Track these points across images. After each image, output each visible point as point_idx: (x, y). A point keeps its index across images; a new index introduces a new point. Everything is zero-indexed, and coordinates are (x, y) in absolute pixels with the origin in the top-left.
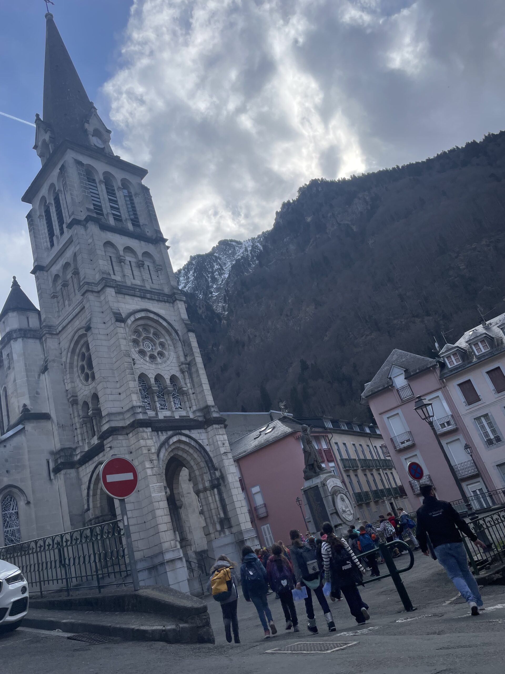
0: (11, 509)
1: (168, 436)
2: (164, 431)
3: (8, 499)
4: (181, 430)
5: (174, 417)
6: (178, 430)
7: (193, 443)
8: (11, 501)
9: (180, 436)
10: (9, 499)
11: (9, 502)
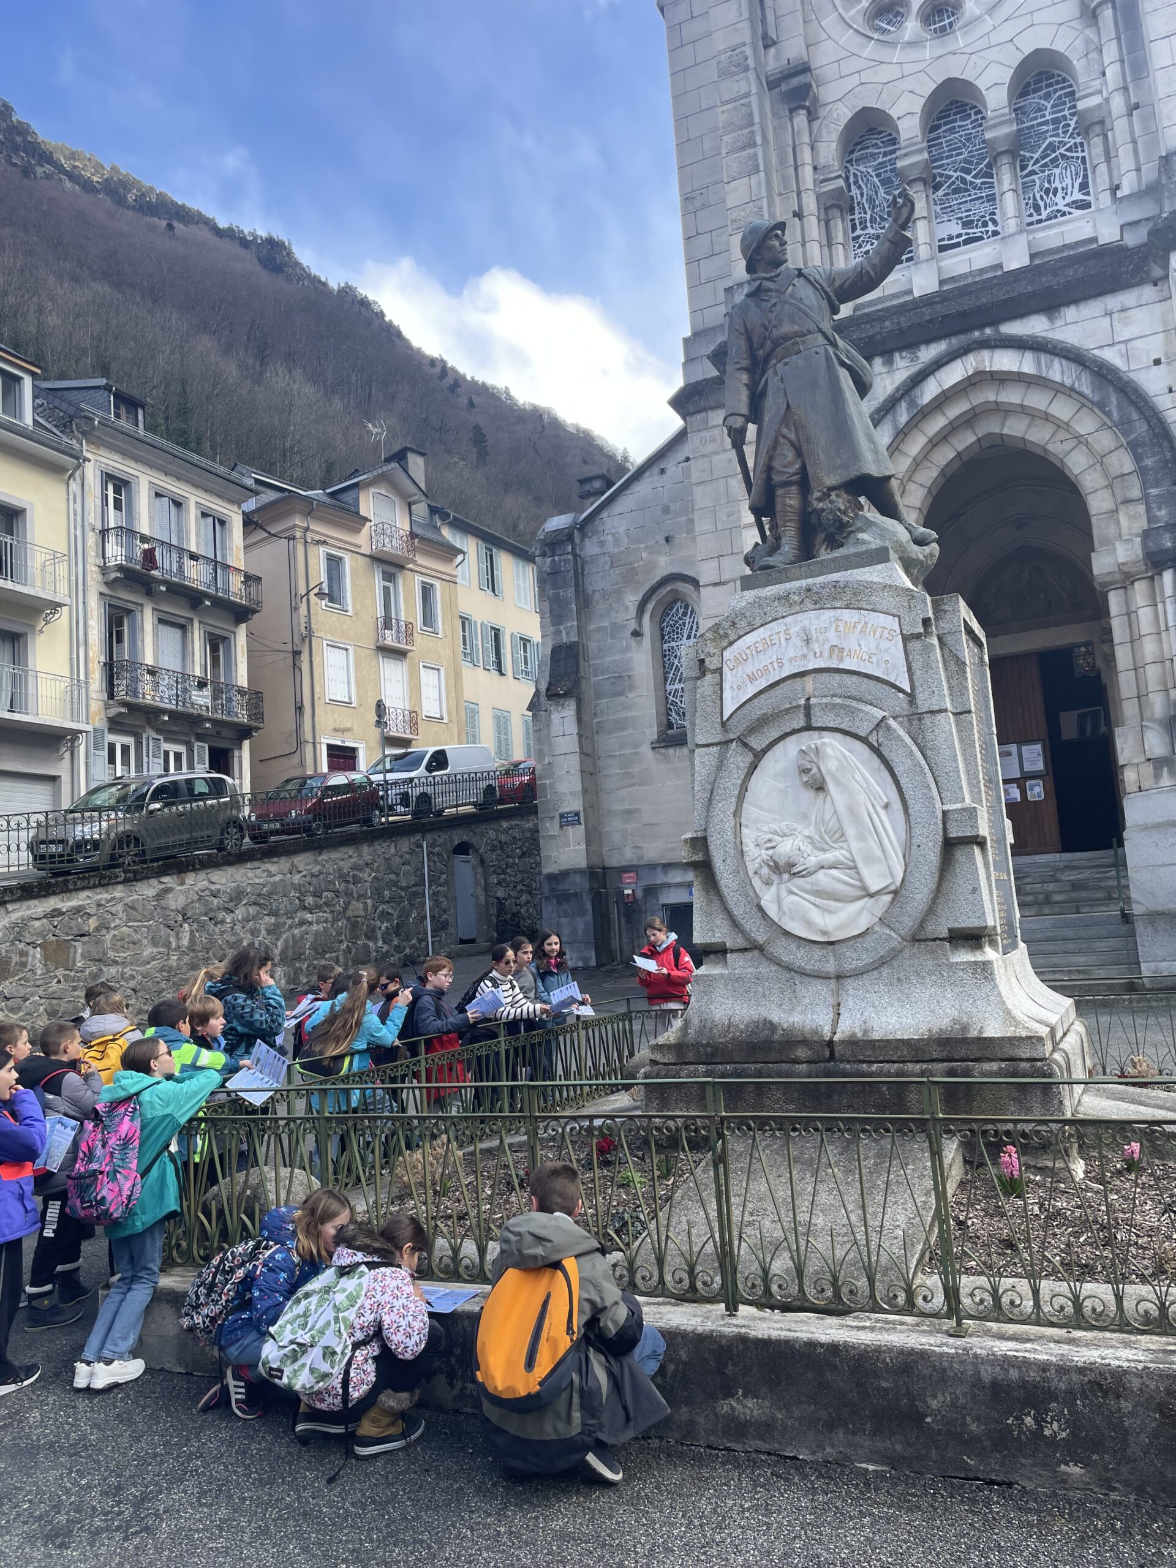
0: (685, 636)
1: (913, 370)
2: (901, 349)
3: (677, 610)
4: (995, 322)
5: (1000, 266)
6: (981, 327)
7: (1057, 371)
8: (685, 614)
9: (985, 354)
10: (681, 611)
11: (680, 619)
